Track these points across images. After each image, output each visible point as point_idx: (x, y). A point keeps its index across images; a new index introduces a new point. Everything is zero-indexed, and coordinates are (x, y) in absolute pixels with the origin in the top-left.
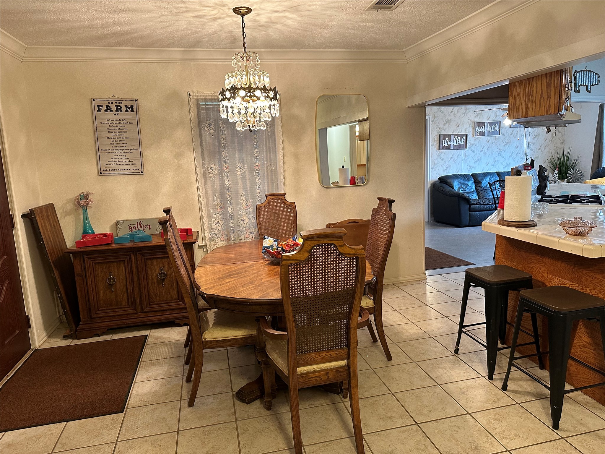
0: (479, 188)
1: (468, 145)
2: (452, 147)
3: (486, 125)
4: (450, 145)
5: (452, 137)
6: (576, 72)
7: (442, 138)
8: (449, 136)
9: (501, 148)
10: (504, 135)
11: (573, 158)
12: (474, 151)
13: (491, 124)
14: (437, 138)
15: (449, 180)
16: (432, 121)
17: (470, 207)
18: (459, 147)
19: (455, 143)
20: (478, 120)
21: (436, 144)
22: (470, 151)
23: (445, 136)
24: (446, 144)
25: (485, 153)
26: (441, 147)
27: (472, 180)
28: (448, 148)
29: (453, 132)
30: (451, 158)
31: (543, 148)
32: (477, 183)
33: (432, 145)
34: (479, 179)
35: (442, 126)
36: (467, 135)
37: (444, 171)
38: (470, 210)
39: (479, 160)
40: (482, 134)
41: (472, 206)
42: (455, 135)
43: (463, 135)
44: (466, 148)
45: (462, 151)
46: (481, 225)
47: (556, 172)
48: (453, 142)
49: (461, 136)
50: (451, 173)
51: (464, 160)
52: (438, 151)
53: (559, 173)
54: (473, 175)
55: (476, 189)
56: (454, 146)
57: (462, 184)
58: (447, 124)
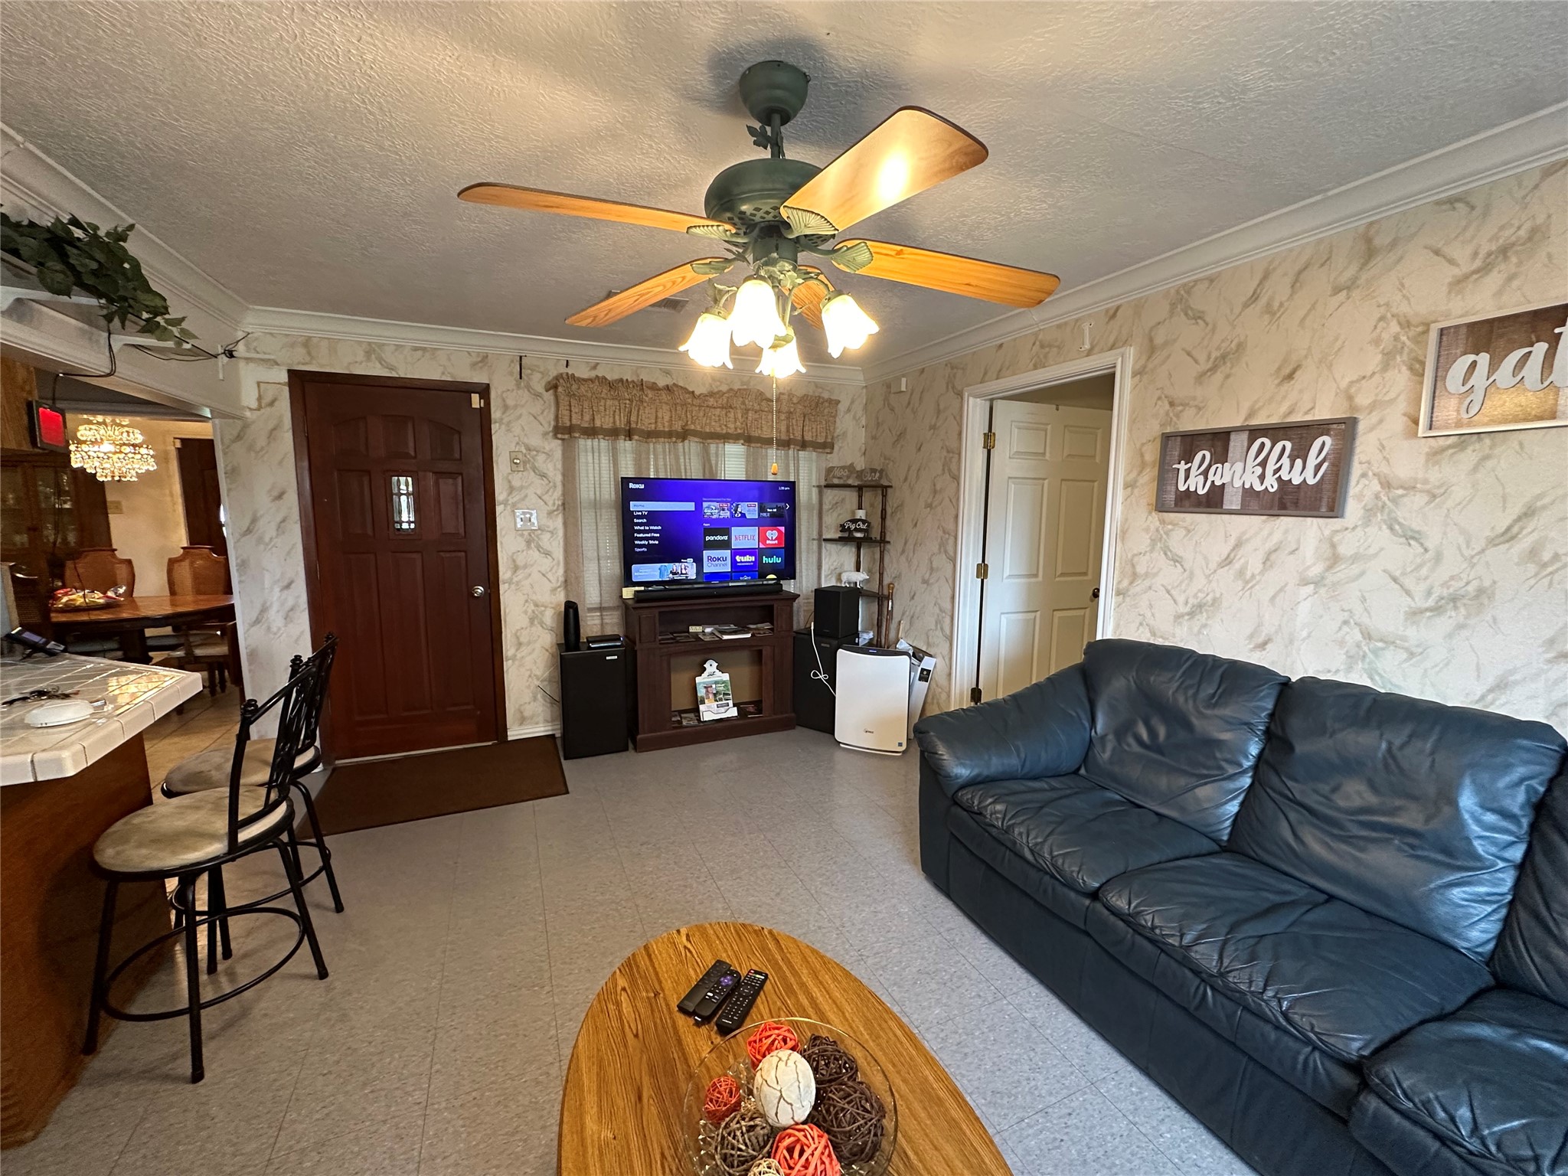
1: (1353, 488)
2: (1232, 501)
4: (1220, 491)
5: (1238, 442)
7: (1175, 450)
8: (1221, 437)
12: (1415, 537)
14: (1152, 453)
16: (1140, 371)
19: (1252, 480)
21: (1148, 481)
22: (1371, 533)
23: (1189, 444)
24: (1199, 484)
26: (1170, 496)
28: (1212, 501)
29: (1250, 416)
35: (1184, 390)
42: (1255, 433)
43: (1321, 427)
44: (1337, 505)
45: (1310, 527)
48: (1242, 474)
49: (1311, 431)
52: (1155, 519)
56: (1249, 493)
58: (1218, 376)
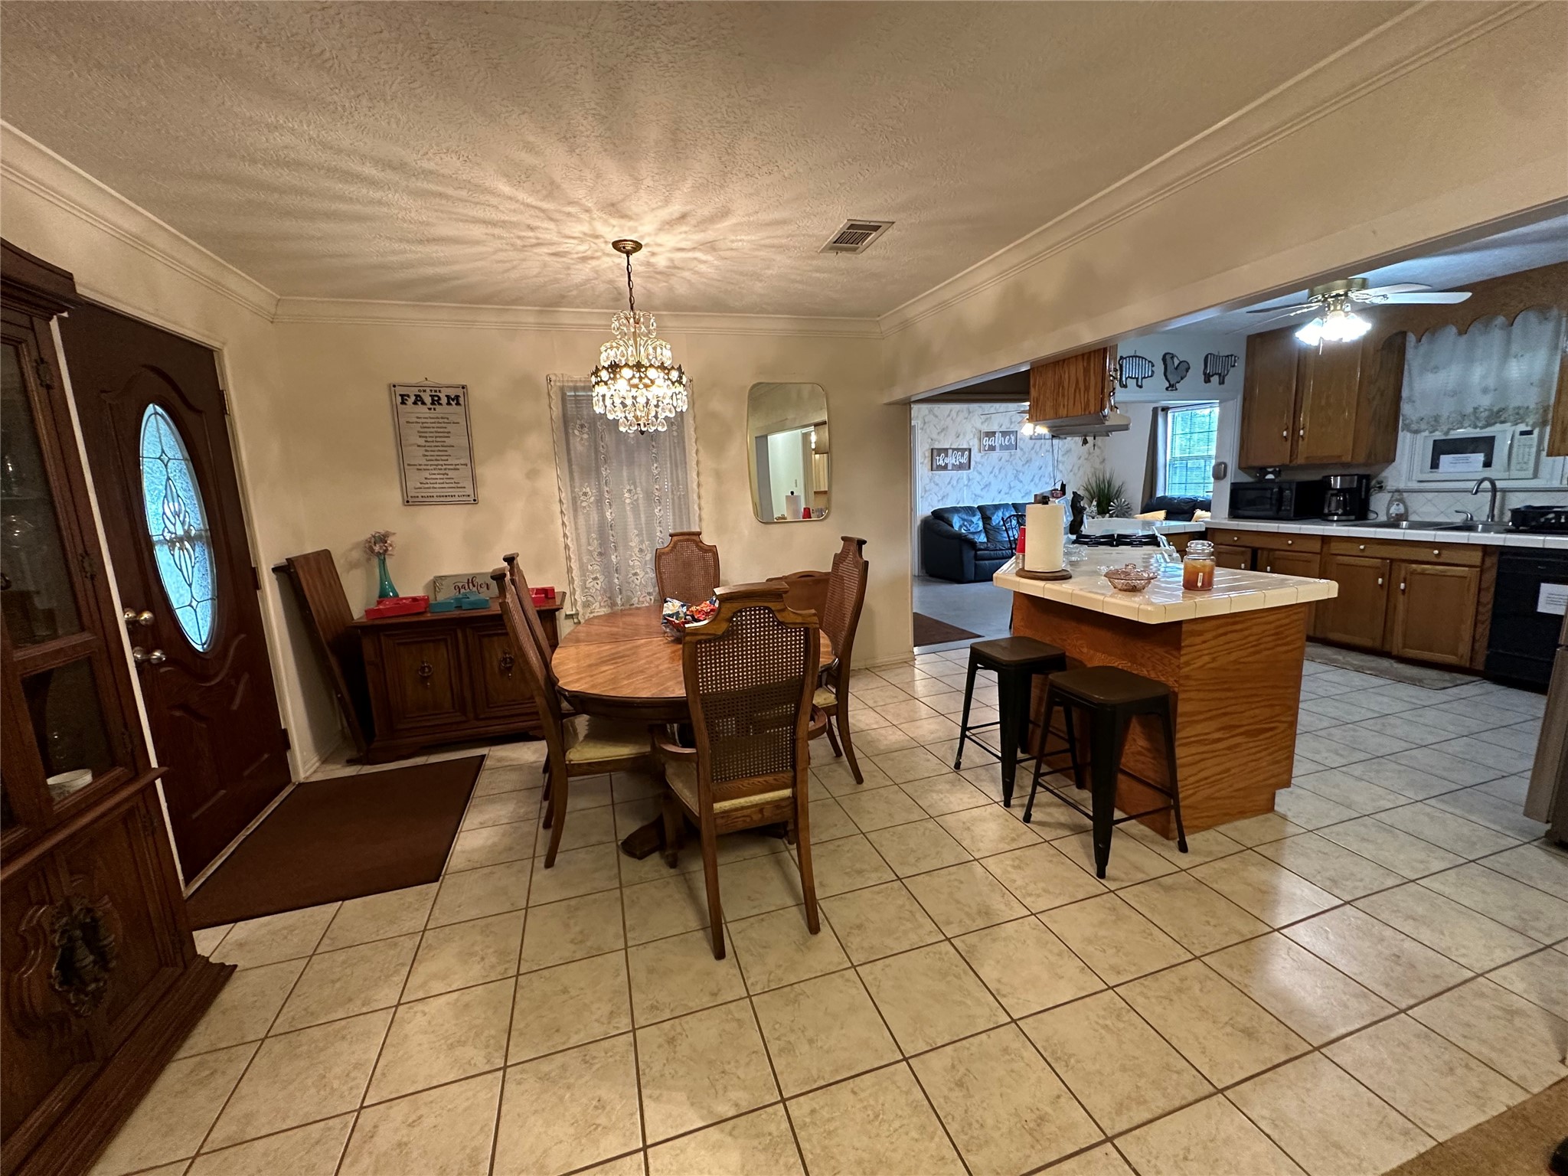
0: (988, 526)
1: (972, 463)
2: (950, 467)
3: (997, 435)
4: (946, 464)
5: (950, 451)
6: (1121, 358)
7: (935, 451)
8: (946, 450)
9: (1019, 469)
10: (1022, 449)
11: (1116, 484)
12: (980, 473)
13: (1004, 434)
14: (928, 454)
15: (946, 515)
16: (922, 429)
17: (976, 554)
18: (960, 467)
19: (954, 461)
20: (986, 428)
21: (927, 461)
22: (975, 473)
23: (941, 451)
24: (941, 463)
25: (995, 476)
26: (935, 466)
27: (979, 515)
28: (945, 468)
29: (951, 445)
30: (949, 483)
31: (1076, 469)
32: (986, 519)
33: (922, 463)
34: (988, 513)
35: (934, 436)
36: (970, 450)
37: (939, 501)
38: (977, 558)
39: (987, 486)
40: (992, 448)
41: (979, 552)
42: (954, 450)
43: (965, 449)
44: (969, 468)
45: (965, 472)
46: (991, 580)
47: (1095, 503)
48: (951, 460)
49: (963, 450)
50: (949, 504)
51: (967, 485)
52: (930, 472)
53: (1098, 505)
54: (980, 508)
55: (984, 528)
56: (953, 465)
57: (964, 520)
58: (943, 434)
